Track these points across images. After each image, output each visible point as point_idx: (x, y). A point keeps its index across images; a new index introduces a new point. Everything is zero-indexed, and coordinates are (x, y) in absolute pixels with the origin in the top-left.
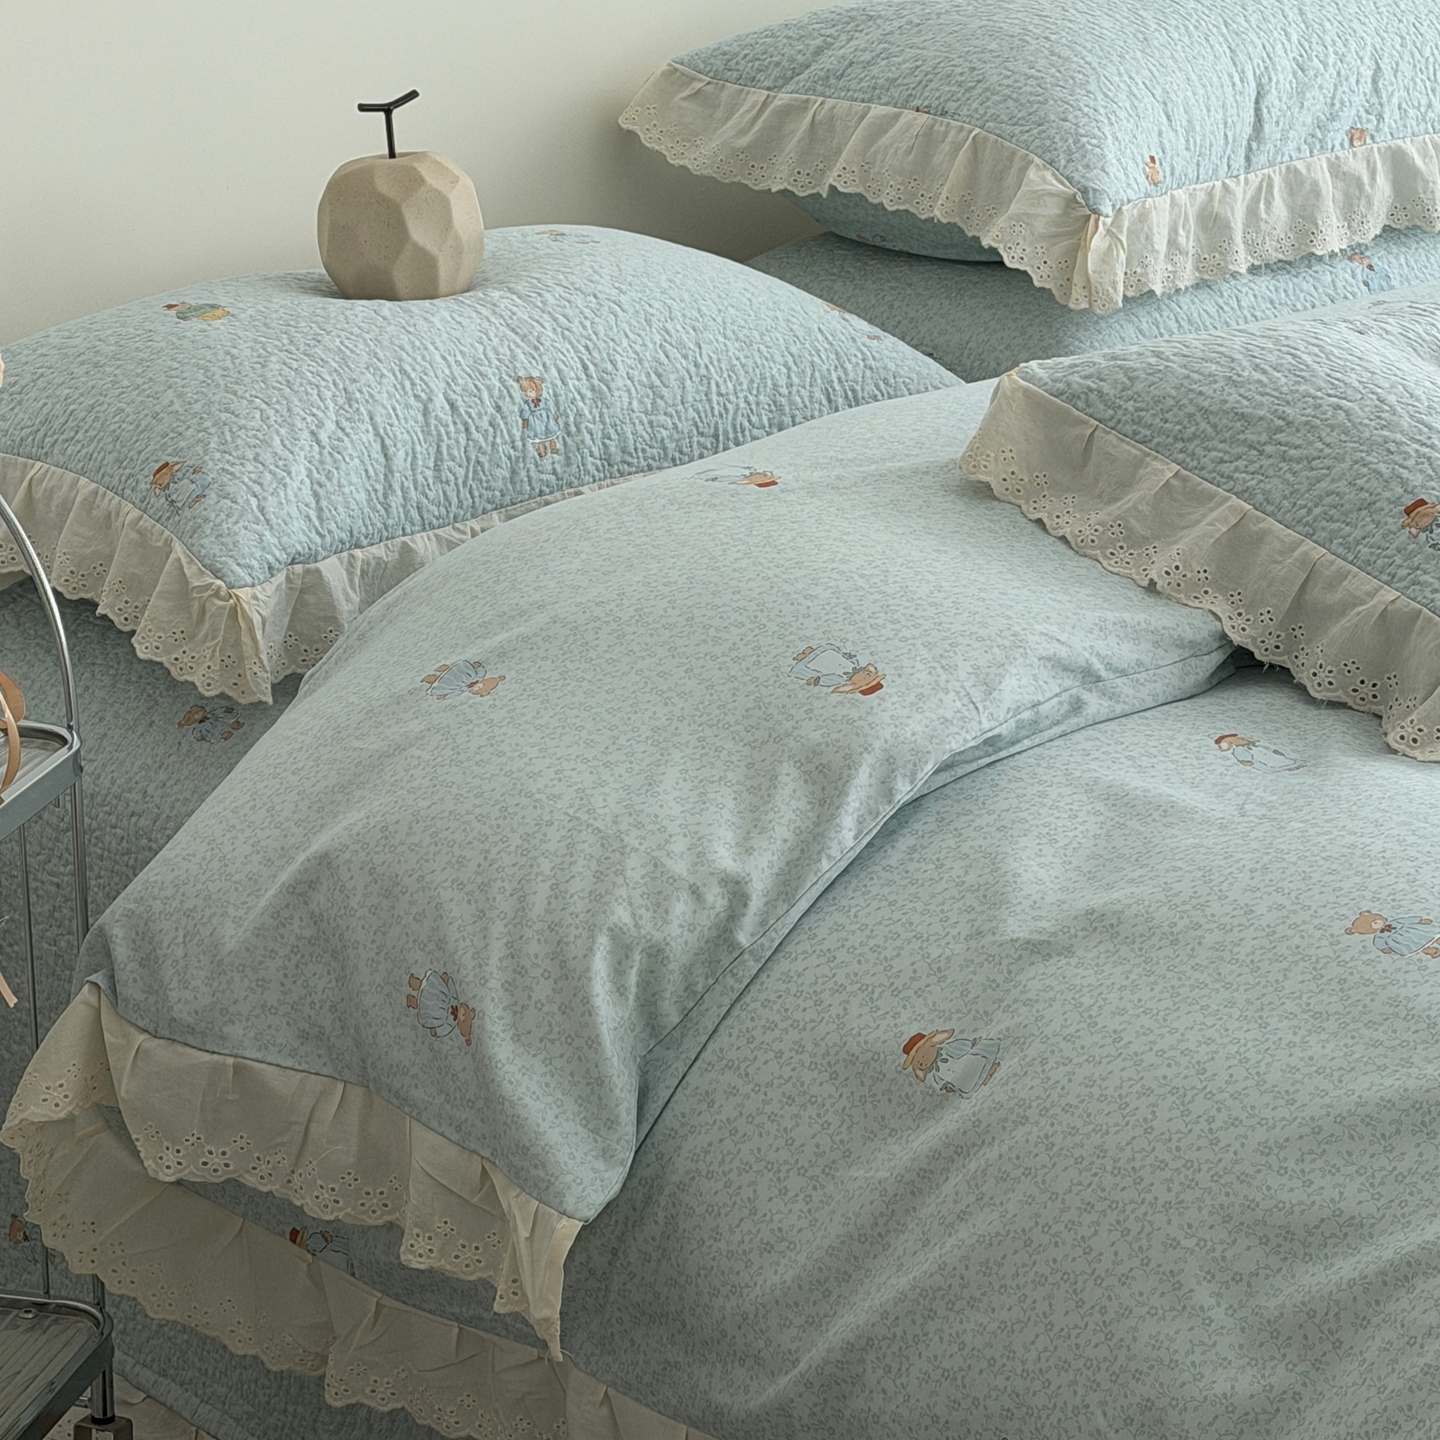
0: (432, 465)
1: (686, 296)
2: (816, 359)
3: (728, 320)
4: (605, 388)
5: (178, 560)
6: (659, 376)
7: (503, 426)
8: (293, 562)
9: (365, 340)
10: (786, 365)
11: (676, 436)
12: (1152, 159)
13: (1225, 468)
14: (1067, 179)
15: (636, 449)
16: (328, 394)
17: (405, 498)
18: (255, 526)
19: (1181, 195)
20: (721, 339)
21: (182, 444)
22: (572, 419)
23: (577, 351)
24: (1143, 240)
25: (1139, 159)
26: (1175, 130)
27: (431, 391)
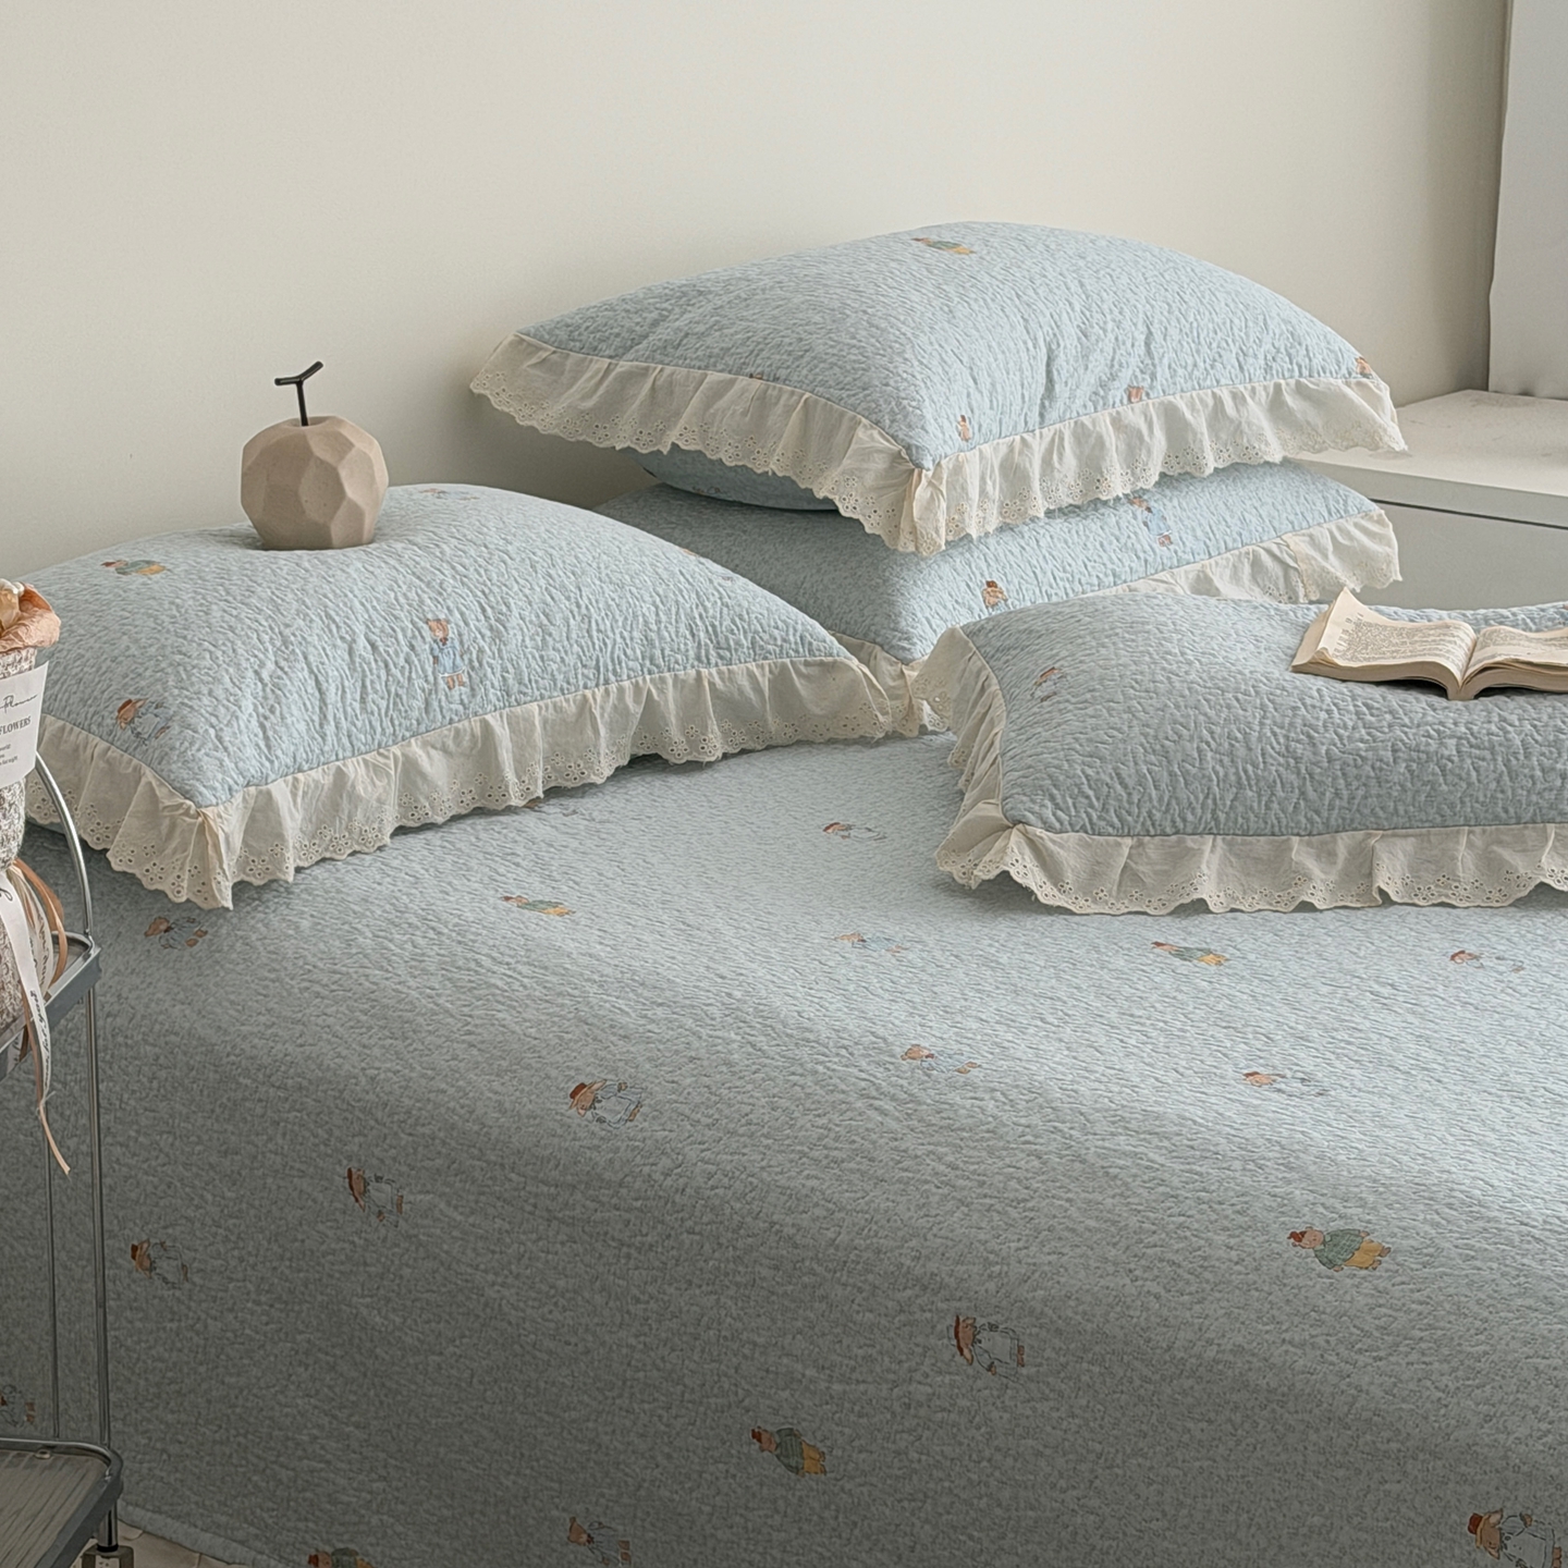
0: (358, 698)
1: (564, 544)
2: (680, 599)
3: (602, 566)
4: (501, 628)
5: (150, 783)
6: (546, 616)
7: (416, 662)
8: (248, 785)
9: (293, 591)
10: (654, 604)
11: (563, 669)
12: (963, 418)
14: (892, 437)
15: (530, 681)
16: (267, 637)
17: (337, 727)
18: (215, 753)
19: (987, 449)
20: (598, 582)
21: (143, 683)
22: (474, 656)
23: (475, 596)
24: (959, 490)
25: (952, 417)
26: (981, 393)
27: (354, 633)
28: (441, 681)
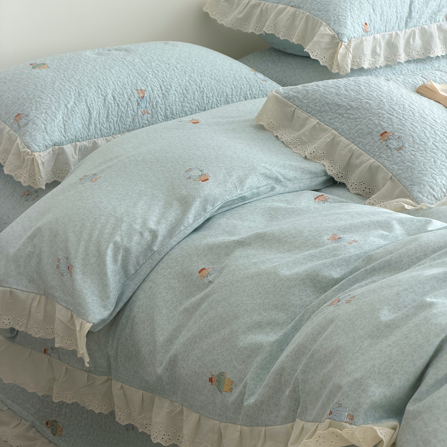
0: (106, 116)
1: (200, 65)
2: (242, 87)
3: (213, 74)
4: (167, 94)
5: (18, 143)
6: (186, 90)
7: (130, 104)
8: (55, 145)
9: (88, 77)
10: (231, 88)
11: (191, 110)
12: (366, 24)
13: (332, 121)
14: (333, 30)
15: (176, 114)
16: (73, 93)
17: (95, 127)
18: (42, 133)
19: (378, 36)
20: (209, 79)
21: (25, 108)
22: (154, 103)
23: (159, 82)
24: (360, 51)
25: (360, 23)
26: (376, 15)
27: (107, 93)
28: (139, 112)
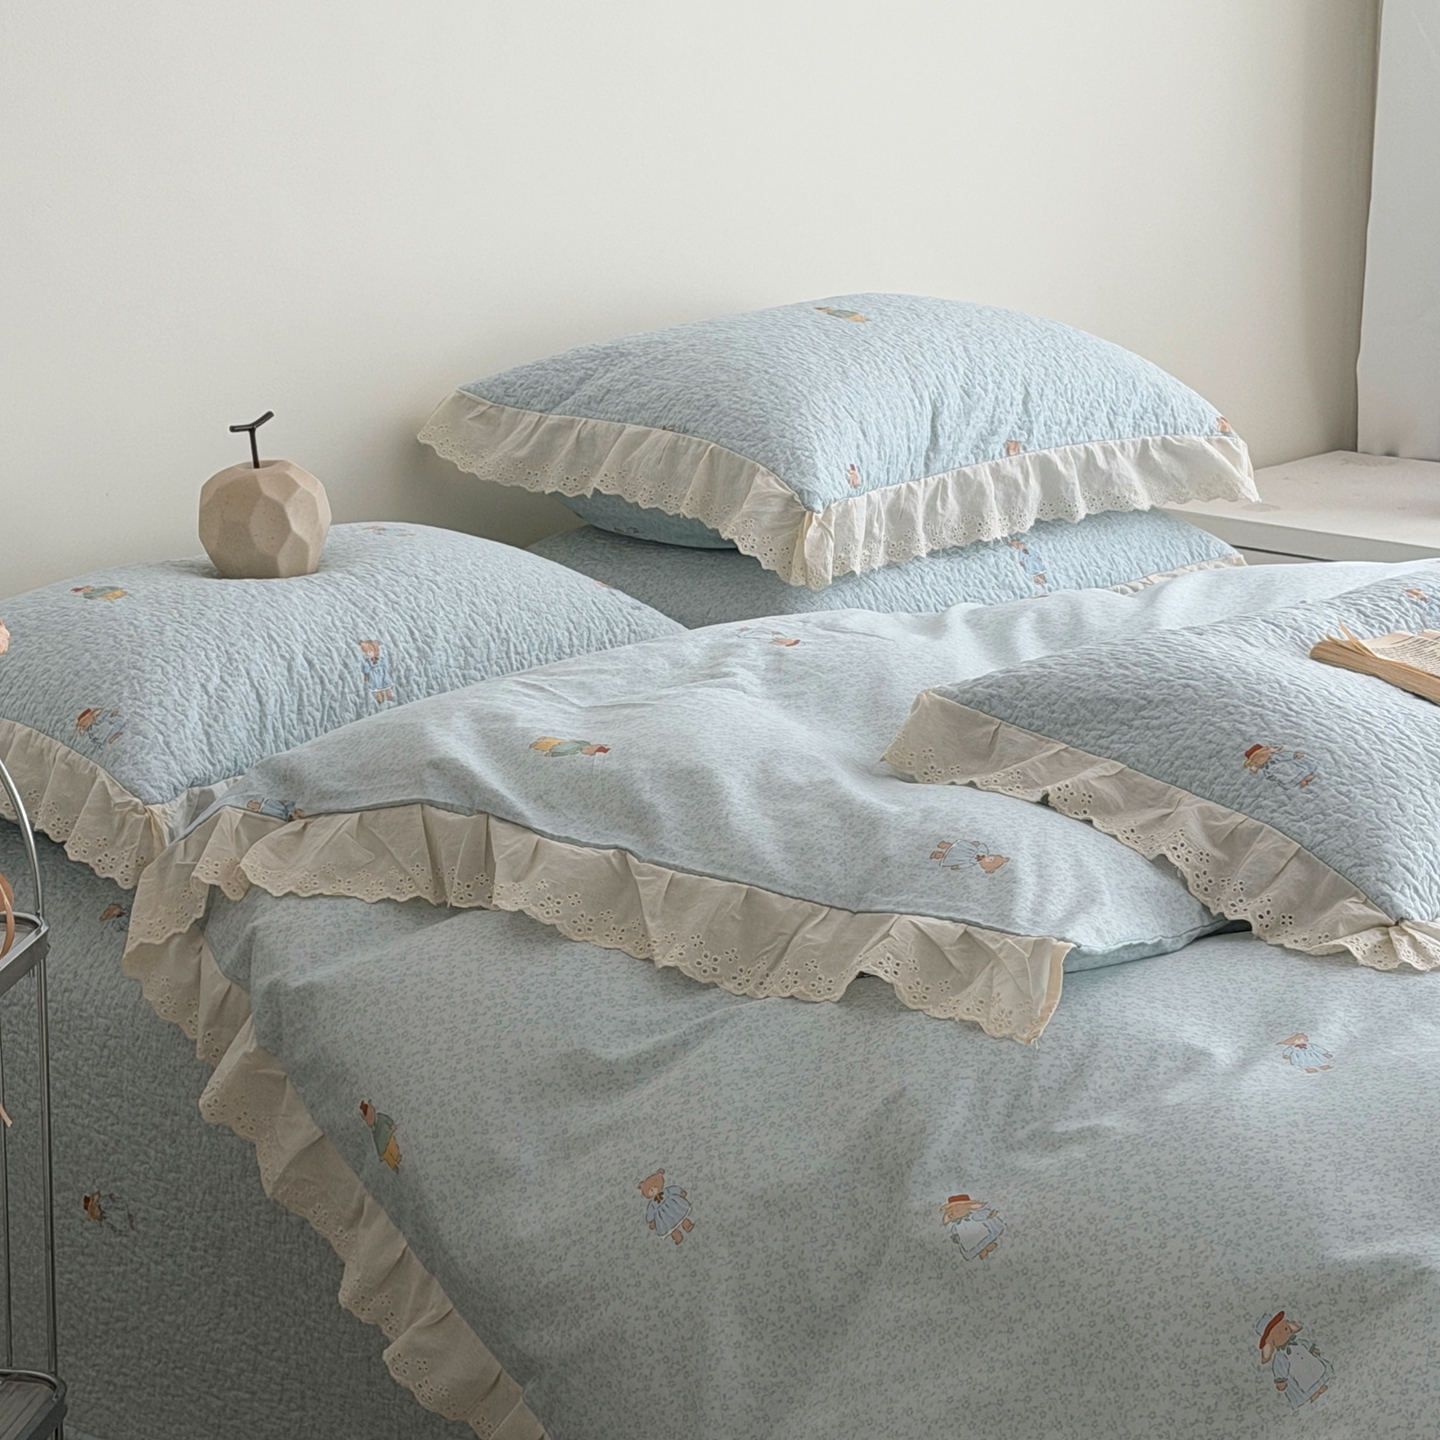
0: (295, 708)
1: (487, 576)
2: (592, 625)
3: (522, 596)
4: (428, 649)
5: (103, 783)
6: (469, 639)
7: (349, 678)
8: (192, 785)
9: (239, 614)
10: (568, 630)
12: (853, 467)
14: (787, 483)
16: (214, 655)
17: (275, 735)
18: (162, 757)
19: (875, 495)
20: (517, 610)
21: (101, 695)
22: (402, 673)
23: (405, 620)
24: (846, 531)
25: (842, 467)
26: (870, 444)
27: (293, 652)
28: (371, 695)
